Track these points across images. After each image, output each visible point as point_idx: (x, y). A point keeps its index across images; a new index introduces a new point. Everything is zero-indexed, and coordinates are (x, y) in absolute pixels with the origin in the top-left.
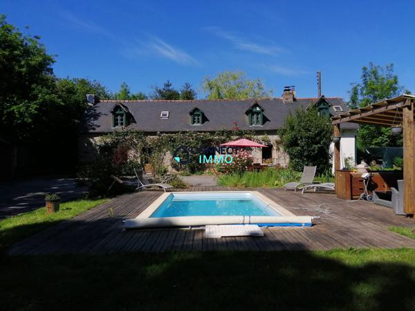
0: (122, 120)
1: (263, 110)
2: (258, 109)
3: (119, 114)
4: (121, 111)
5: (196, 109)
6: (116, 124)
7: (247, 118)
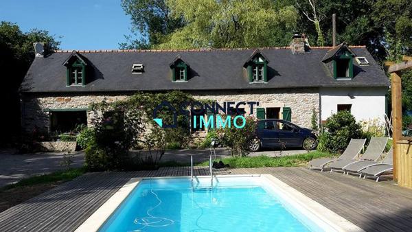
0: (79, 75)
1: (267, 62)
2: (261, 60)
3: (76, 68)
4: (78, 63)
5: (179, 61)
6: (71, 81)
7: (247, 72)
